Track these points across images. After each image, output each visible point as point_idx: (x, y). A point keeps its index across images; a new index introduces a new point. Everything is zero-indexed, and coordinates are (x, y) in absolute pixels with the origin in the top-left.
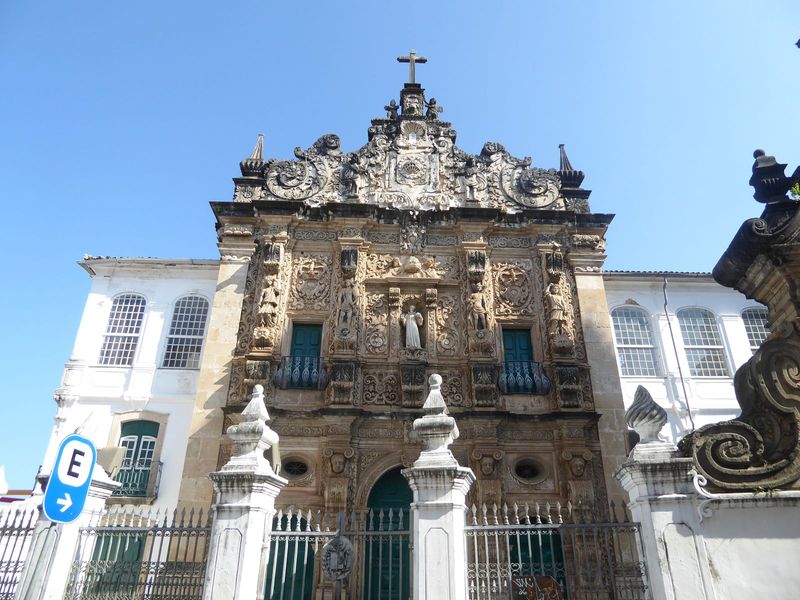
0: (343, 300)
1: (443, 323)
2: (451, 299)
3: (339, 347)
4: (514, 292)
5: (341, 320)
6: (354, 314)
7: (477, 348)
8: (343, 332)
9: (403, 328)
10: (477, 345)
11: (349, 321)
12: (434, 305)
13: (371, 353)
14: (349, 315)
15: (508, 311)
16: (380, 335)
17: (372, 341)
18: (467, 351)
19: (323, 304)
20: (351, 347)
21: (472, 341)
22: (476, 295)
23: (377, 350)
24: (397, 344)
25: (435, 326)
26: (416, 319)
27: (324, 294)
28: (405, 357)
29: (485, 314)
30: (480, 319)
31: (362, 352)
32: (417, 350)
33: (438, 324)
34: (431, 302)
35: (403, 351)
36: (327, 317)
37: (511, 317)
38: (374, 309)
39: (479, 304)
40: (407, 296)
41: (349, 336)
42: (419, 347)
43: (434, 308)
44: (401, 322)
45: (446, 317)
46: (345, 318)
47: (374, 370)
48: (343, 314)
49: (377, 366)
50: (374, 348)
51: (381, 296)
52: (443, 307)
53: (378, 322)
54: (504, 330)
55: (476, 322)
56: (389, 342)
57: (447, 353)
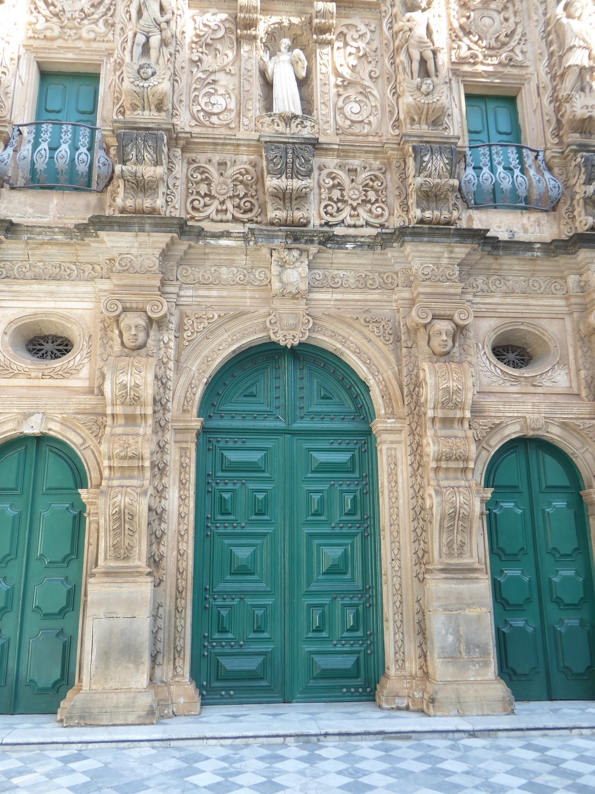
0: (140, 13)
1: (346, 72)
2: (363, 29)
3: (134, 107)
4: (487, 21)
5: (138, 50)
6: (164, 43)
7: (420, 114)
8: (141, 74)
10: (419, 109)
11: (153, 53)
12: (328, 36)
13: (202, 125)
14: (155, 41)
15: (474, 56)
16: (221, 91)
17: (203, 101)
18: (397, 124)
19: (101, 28)
20: (159, 108)
21: (407, 100)
22: (417, 15)
23: (214, 119)
24: (255, 106)
25: (333, 80)
26: (294, 63)
27: (102, 9)
28: (270, 130)
29: (434, 53)
30: (423, 61)
31: (184, 122)
32: (295, 117)
33: (338, 74)
34: (323, 30)
35: (268, 120)
36: (110, 55)
37: (480, 68)
38: (206, 43)
39: (420, 31)
40: (275, 19)
41: (153, 81)
42: (299, 112)
43: (329, 43)
45: (353, 61)
46: (146, 49)
47: (209, 155)
48: (141, 39)
49: (216, 144)
50: (209, 114)
51: (224, 16)
52: (346, 44)
53: (215, 67)
54: (468, 97)
55: (416, 66)
56: (239, 104)
57: (357, 129)
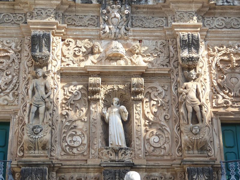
0: (33, 93)
1: (151, 117)
2: (160, 89)
3: (30, 148)
4: (234, 80)
5: (32, 115)
6: (47, 109)
7: (192, 146)
8: (35, 131)
9: (106, 124)
10: (192, 143)
11: (41, 117)
12: (140, 97)
13: (68, 154)
14: (42, 109)
15: (226, 102)
16: (79, 133)
17: (68, 139)
18: (180, 150)
19: (11, 98)
20: (44, 148)
21: (185, 137)
22: (190, 84)
23: (75, 151)
24: (98, 142)
25: (143, 121)
26: (120, 113)
27: (11, 86)
28: (107, 158)
29: (201, 106)
30: (194, 112)
31: (58, 153)
32: (121, 149)
33: (146, 118)
34: (137, 93)
35: (105, 151)
36: (16, 113)
37: (231, 109)
38: (71, 103)
39: (193, 95)
40: (109, 87)
41: (41, 135)
42: (124, 146)
43: (141, 100)
44: (103, 118)
45: (155, 110)
46: (37, 114)
47: (72, 174)
48: (34, 109)
49: (75, 169)
50: (72, 148)
51: (81, 86)
52: (151, 99)
53: (75, 118)
54: (223, 125)
55: (190, 115)
56: (89, 140)
57: (157, 152)
